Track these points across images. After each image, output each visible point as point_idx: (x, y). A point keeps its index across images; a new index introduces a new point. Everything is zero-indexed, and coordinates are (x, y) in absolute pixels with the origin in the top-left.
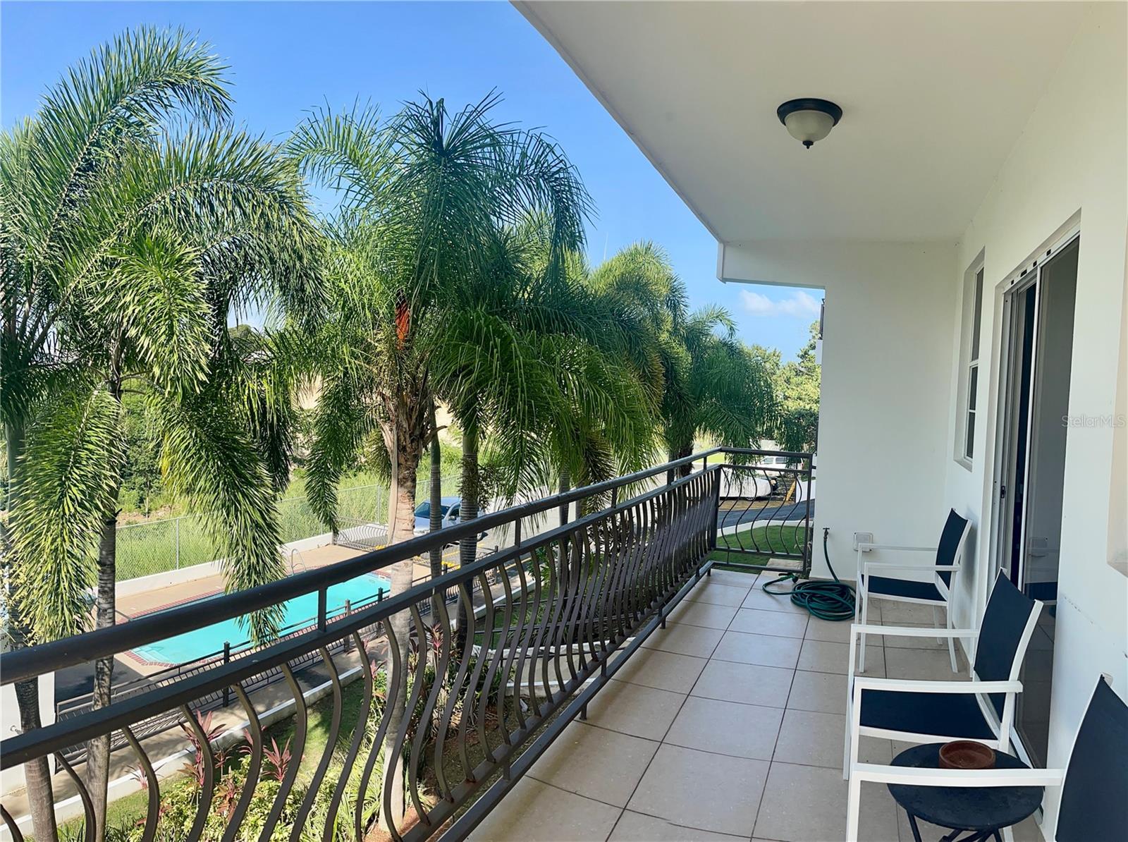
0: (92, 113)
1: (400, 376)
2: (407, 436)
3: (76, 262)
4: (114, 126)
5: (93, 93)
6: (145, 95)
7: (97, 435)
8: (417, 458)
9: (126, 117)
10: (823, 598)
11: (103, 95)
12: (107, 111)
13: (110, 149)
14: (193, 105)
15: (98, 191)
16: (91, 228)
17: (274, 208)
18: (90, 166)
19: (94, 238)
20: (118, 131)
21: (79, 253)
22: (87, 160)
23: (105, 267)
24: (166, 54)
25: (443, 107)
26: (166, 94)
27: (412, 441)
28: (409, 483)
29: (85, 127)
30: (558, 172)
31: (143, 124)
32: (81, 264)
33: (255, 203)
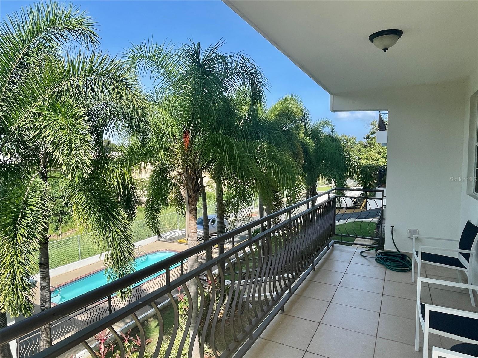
0: (24, 40)
1: (187, 164)
2: (192, 191)
3: (18, 113)
4: (37, 47)
5: (24, 29)
6: (53, 33)
7: (35, 201)
8: (197, 200)
9: (43, 42)
10: (392, 260)
11: (30, 31)
12: (32, 39)
13: (35, 58)
14: (80, 39)
15: (29, 78)
16: (26, 97)
17: (123, 89)
18: (23, 66)
19: (28, 102)
20: (39, 49)
21: (20, 109)
22: (21, 63)
23: (36, 116)
24: (64, 14)
25: (200, 46)
26: (65, 33)
27: (194, 193)
28: (194, 212)
29: (19, 46)
30: (252, 70)
31: (53, 47)
32: (21, 115)
33: (114, 87)
